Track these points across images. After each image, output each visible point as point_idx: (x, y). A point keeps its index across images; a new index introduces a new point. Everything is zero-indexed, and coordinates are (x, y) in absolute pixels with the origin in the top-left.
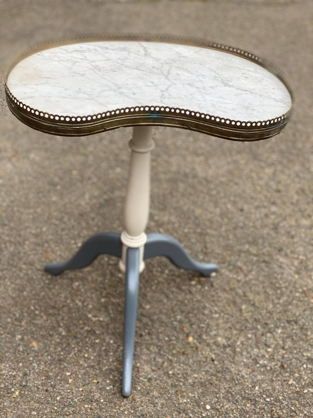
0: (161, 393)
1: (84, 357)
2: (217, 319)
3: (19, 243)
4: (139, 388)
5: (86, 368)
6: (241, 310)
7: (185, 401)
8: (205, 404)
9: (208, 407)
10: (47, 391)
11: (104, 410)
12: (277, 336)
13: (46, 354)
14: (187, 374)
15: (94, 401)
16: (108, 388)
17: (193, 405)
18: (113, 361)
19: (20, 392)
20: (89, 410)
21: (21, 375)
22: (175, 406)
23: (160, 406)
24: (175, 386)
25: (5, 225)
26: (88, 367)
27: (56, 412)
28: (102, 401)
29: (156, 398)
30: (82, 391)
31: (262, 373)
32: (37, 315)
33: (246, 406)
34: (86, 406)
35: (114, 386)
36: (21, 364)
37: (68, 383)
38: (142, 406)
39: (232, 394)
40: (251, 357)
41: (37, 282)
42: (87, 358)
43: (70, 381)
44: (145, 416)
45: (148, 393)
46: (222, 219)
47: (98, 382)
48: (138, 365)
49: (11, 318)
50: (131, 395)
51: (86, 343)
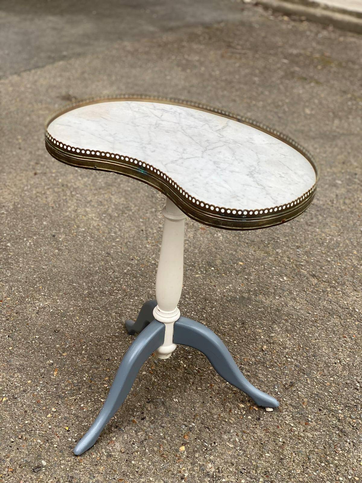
0: (106, 472)
2: (229, 449)
3: (131, 295)
4: (94, 456)
5: (71, 414)
6: (261, 456)
10: (26, 412)
11: (49, 453)
13: (55, 386)
15: (50, 441)
16: (70, 439)
19: (7, 401)
20: (38, 446)
21: (22, 389)
24: (125, 475)
25: (136, 277)
27: (14, 431)
28: (55, 446)
29: (99, 473)
30: (50, 429)
32: (81, 354)
34: (39, 441)
36: (29, 382)
37: (46, 417)
38: (80, 471)
41: (109, 331)
42: (81, 408)
43: (49, 415)
45: (96, 465)
47: (68, 431)
48: (114, 439)
50: (81, 455)
51: (94, 396)
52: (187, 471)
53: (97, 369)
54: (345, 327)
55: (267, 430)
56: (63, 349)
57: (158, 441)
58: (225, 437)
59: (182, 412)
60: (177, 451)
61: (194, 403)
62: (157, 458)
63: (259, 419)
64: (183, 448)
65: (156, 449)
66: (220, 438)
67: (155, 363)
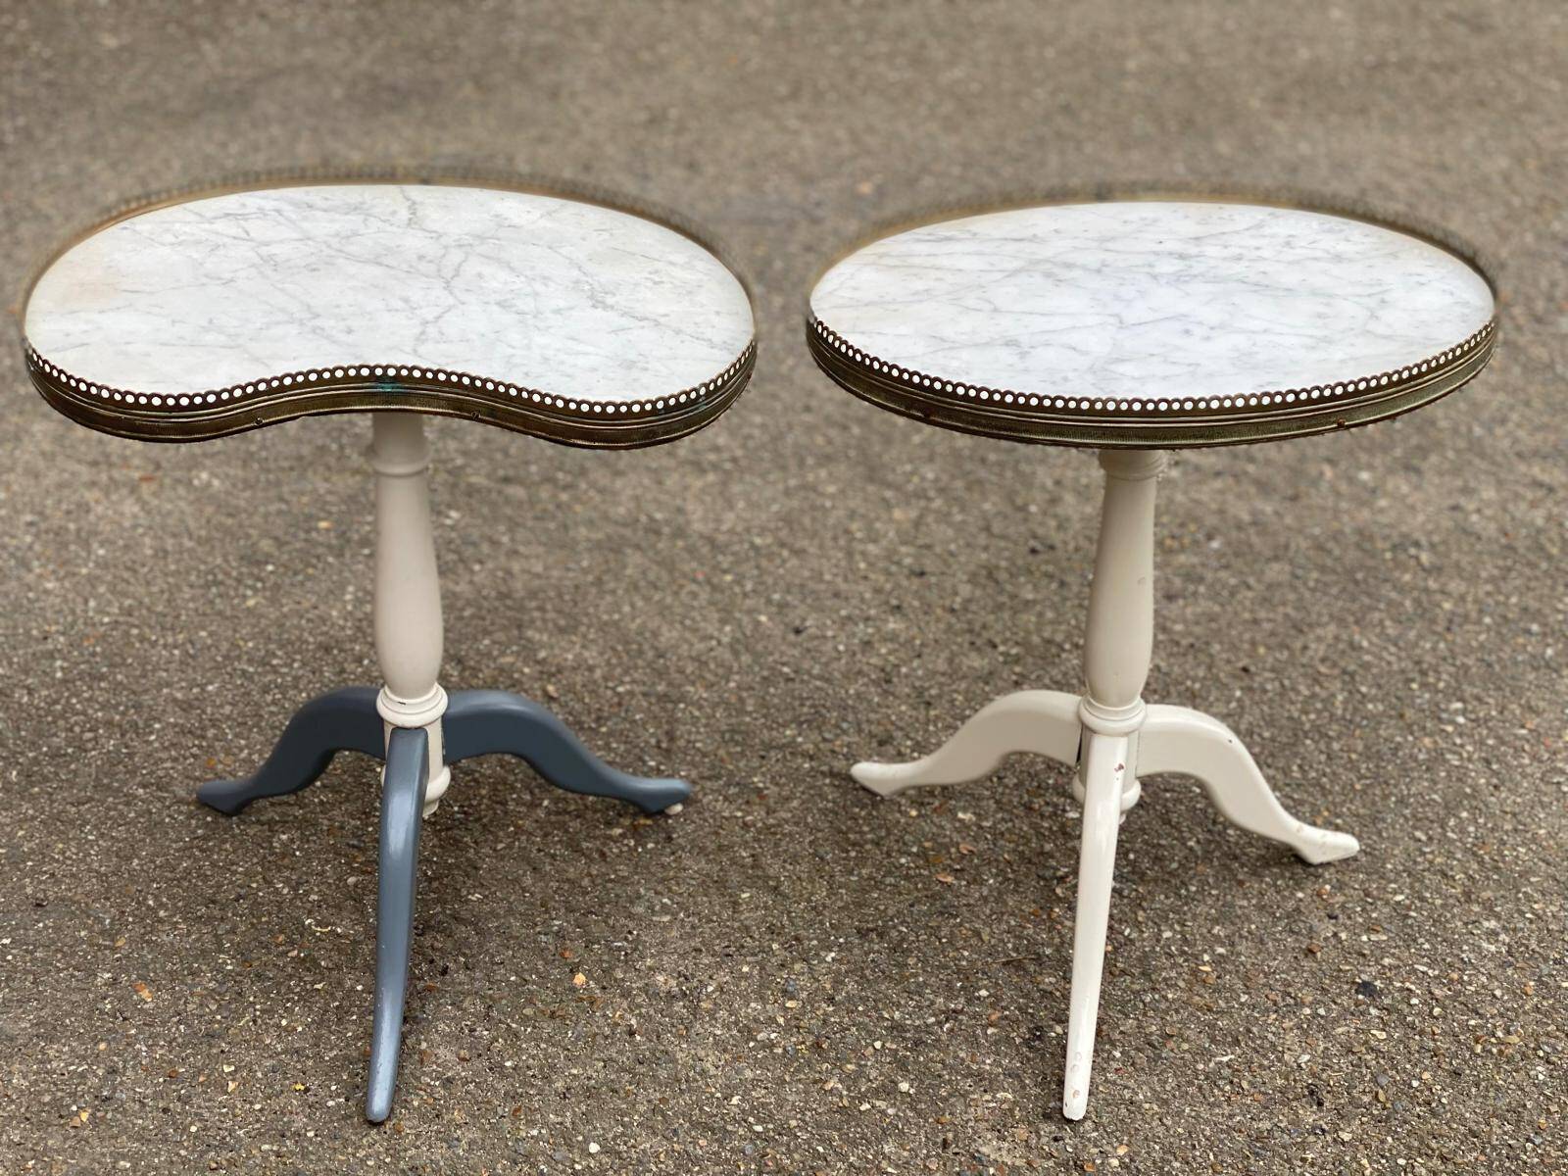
0: (473, 1116)
1: (279, 1026)
2: (665, 927)
3: (134, 725)
4: (416, 1103)
5: (278, 1054)
6: (735, 904)
7: (535, 1132)
8: (586, 1141)
9: (594, 1148)
10: (165, 1110)
11: (312, 1157)
12: (822, 968)
13: (175, 1019)
14: (552, 1067)
15: (288, 1134)
16: (331, 1103)
17: (554, 1143)
18: (357, 1038)
19: (93, 1115)
20: (273, 1158)
21: (100, 1072)
22: (507, 1146)
23: (466, 1147)
24: (515, 1097)
25: (102, 677)
26: (285, 1052)
27: (183, 1163)
28: (311, 1134)
29: (459, 1126)
30: (261, 1110)
31: (758, 1063)
32: (161, 921)
33: (695, 1143)
34: (266, 1147)
35: (347, 1100)
36: (102, 1046)
37: (226, 1093)
38: (417, 1147)
39: (664, 1116)
40: (736, 1023)
41: (172, 835)
42: (285, 1029)
43: (232, 1086)
44: (420, 1171)
45: (437, 1116)
46: (736, 654)
47: (307, 1090)
48: (424, 1045)
49: (90, 929)
50: (389, 1118)
51: (290, 989)
52: (628, 1016)
53: (233, 931)
54: (669, 564)
55: (702, 850)
56: (102, 933)
57: (518, 996)
58: (640, 909)
59: (510, 911)
60: (573, 989)
61: (517, 881)
62: (548, 1028)
63: (669, 839)
64: (580, 979)
65: (528, 1011)
66: (631, 916)
67: (353, 846)
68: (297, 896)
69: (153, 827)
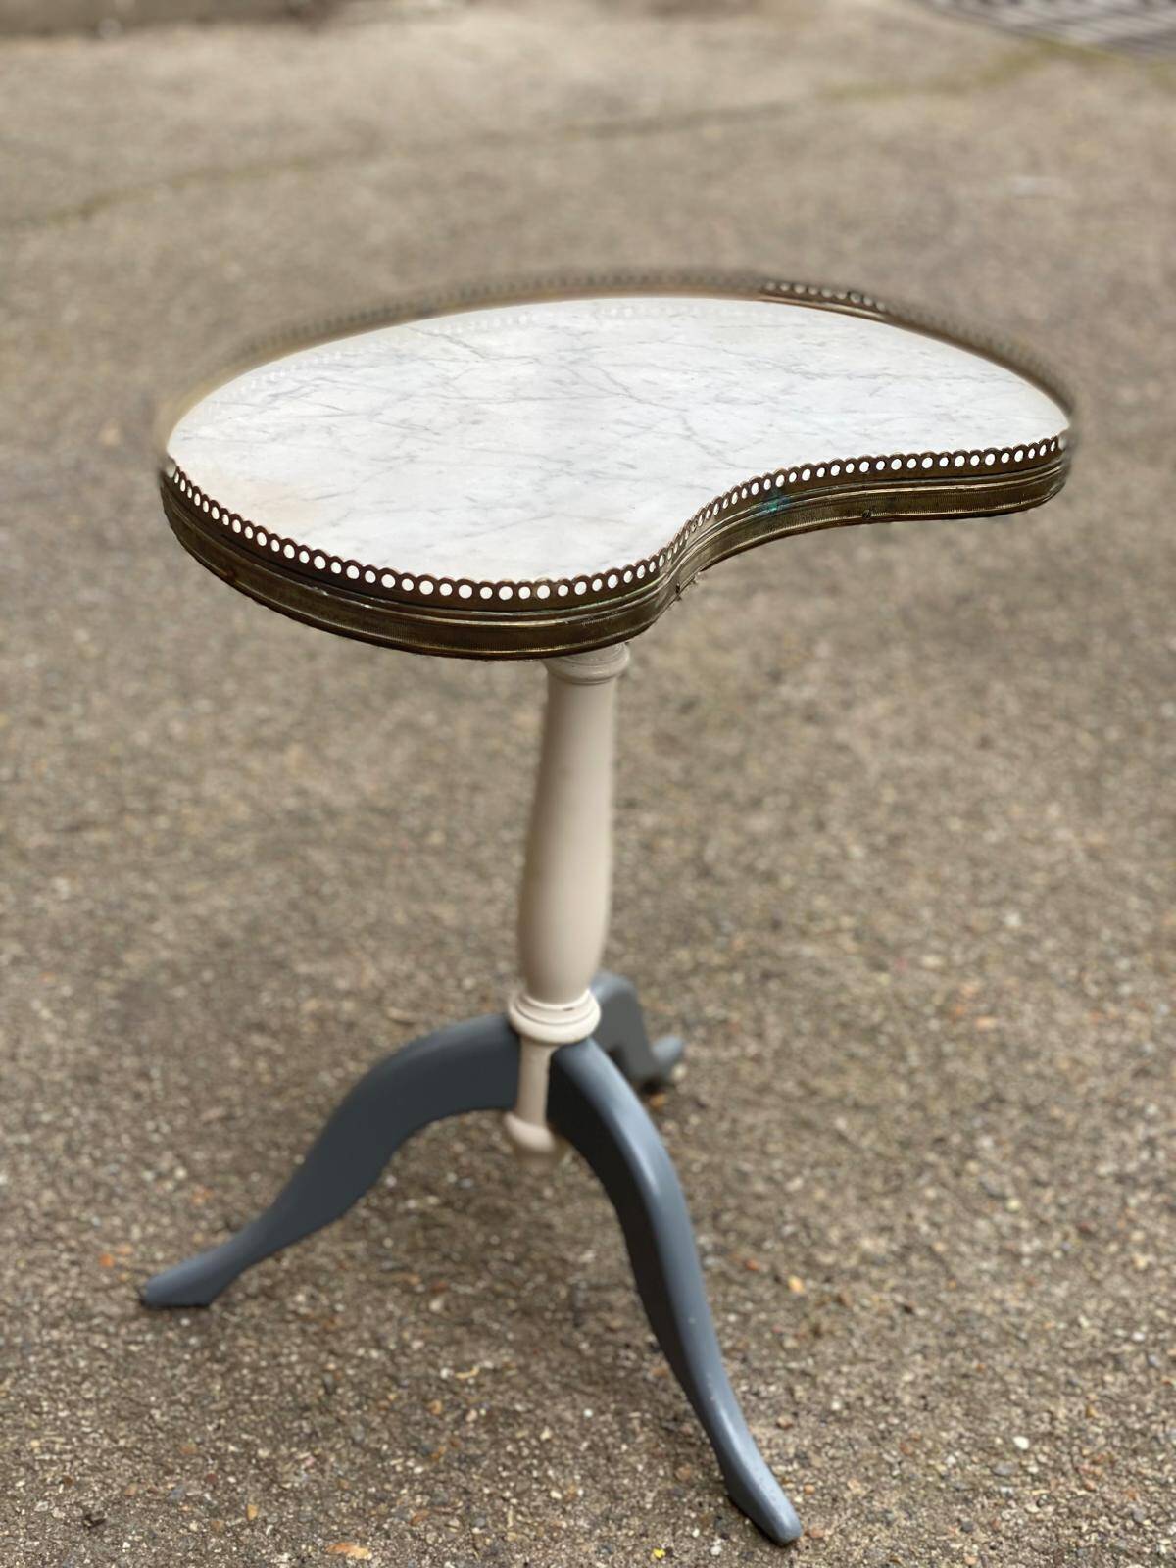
0: (868, 1479)
1: (553, 1502)
2: (806, 1192)
5: (590, 1532)
6: (841, 1138)
7: (951, 1460)
8: (1007, 1441)
9: (1022, 1443)
12: (993, 1157)
14: (879, 1385)
16: (715, 1551)
17: (981, 1460)
18: (649, 1467)
22: (939, 1489)
23: (903, 1515)
24: (885, 1436)
26: (594, 1525)
29: (869, 1498)
31: (1056, 1277)
32: (269, 1463)
33: (1104, 1384)
35: (724, 1536)
38: (857, 1544)
39: (1041, 1374)
40: (987, 1249)
42: (565, 1500)
45: (835, 1500)
47: (669, 1552)
49: (196, 1517)
51: (515, 1458)
53: (370, 1429)
56: (214, 1513)
57: (759, 1333)
58: (761, 1187)
60: (803, 1298)
62: (827, 1349)
63: (702, 1105)
64: (795, 1284)
68: (392, 1355)
69: (126, 1365)
